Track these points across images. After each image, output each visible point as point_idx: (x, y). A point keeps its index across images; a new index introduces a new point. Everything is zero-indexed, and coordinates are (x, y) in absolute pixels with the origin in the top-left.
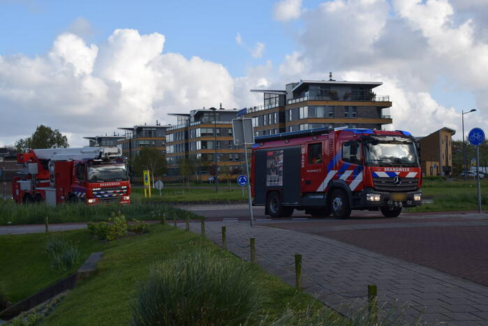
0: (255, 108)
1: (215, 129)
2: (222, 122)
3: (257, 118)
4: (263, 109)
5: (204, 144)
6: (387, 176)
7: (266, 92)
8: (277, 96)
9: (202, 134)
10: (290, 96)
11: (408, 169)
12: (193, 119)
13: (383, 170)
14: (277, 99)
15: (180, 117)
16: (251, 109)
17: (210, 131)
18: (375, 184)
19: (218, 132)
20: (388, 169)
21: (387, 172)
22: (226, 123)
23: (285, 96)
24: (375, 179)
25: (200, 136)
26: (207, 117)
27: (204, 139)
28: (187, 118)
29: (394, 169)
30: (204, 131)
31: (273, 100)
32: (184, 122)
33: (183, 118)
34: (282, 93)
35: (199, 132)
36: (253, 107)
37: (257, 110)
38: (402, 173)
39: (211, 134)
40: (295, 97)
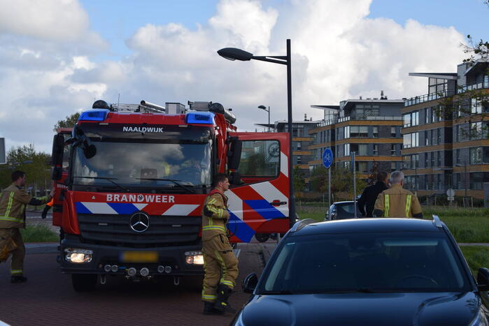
0: (416, 98)
1: (370, 127)
2: (382, 118)
3: (417, 113)
4: (426, 99)
5: (354, 148)
6: (113, 212)
7: (430, 75)
8: (446, 81)
9: (352, 135)
10: (462, 81)
11: (172, 198)
12: (342, 114)
13: (103, 200)
14: (446, 85)
15: (328, 110)
16: (412, 100)
17: (364, 130)
18: (84, 227)
19: (375, 131)
20: (117, 197)
21: (112, 204)
22: (387, 118)
23: (456, 81)
24: (82, 219)
25: (348, 137)
26: (362, 111)
27: (355, 141)
28: (336, 112)
29: (132, 197)
30: (355, 130)
31: (440, 88)
32: (332, 117)
33: (332, 111)
34: (452, 78)
35: (347, 132)
36: (414, 97)
37: (418, 102)
38: (151, 205)
39: (365, 135)
40: (468, 83)
